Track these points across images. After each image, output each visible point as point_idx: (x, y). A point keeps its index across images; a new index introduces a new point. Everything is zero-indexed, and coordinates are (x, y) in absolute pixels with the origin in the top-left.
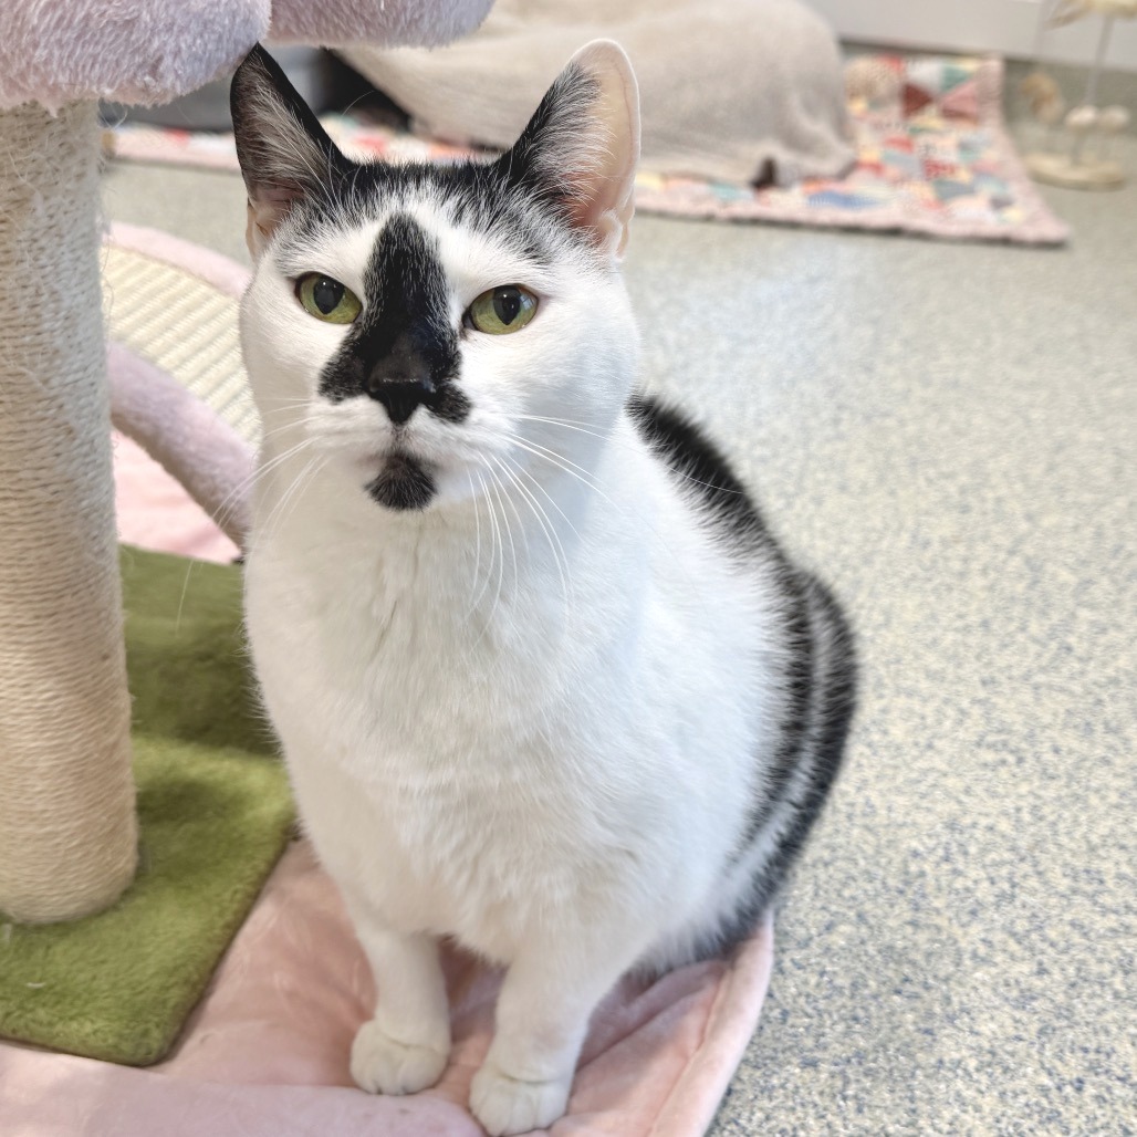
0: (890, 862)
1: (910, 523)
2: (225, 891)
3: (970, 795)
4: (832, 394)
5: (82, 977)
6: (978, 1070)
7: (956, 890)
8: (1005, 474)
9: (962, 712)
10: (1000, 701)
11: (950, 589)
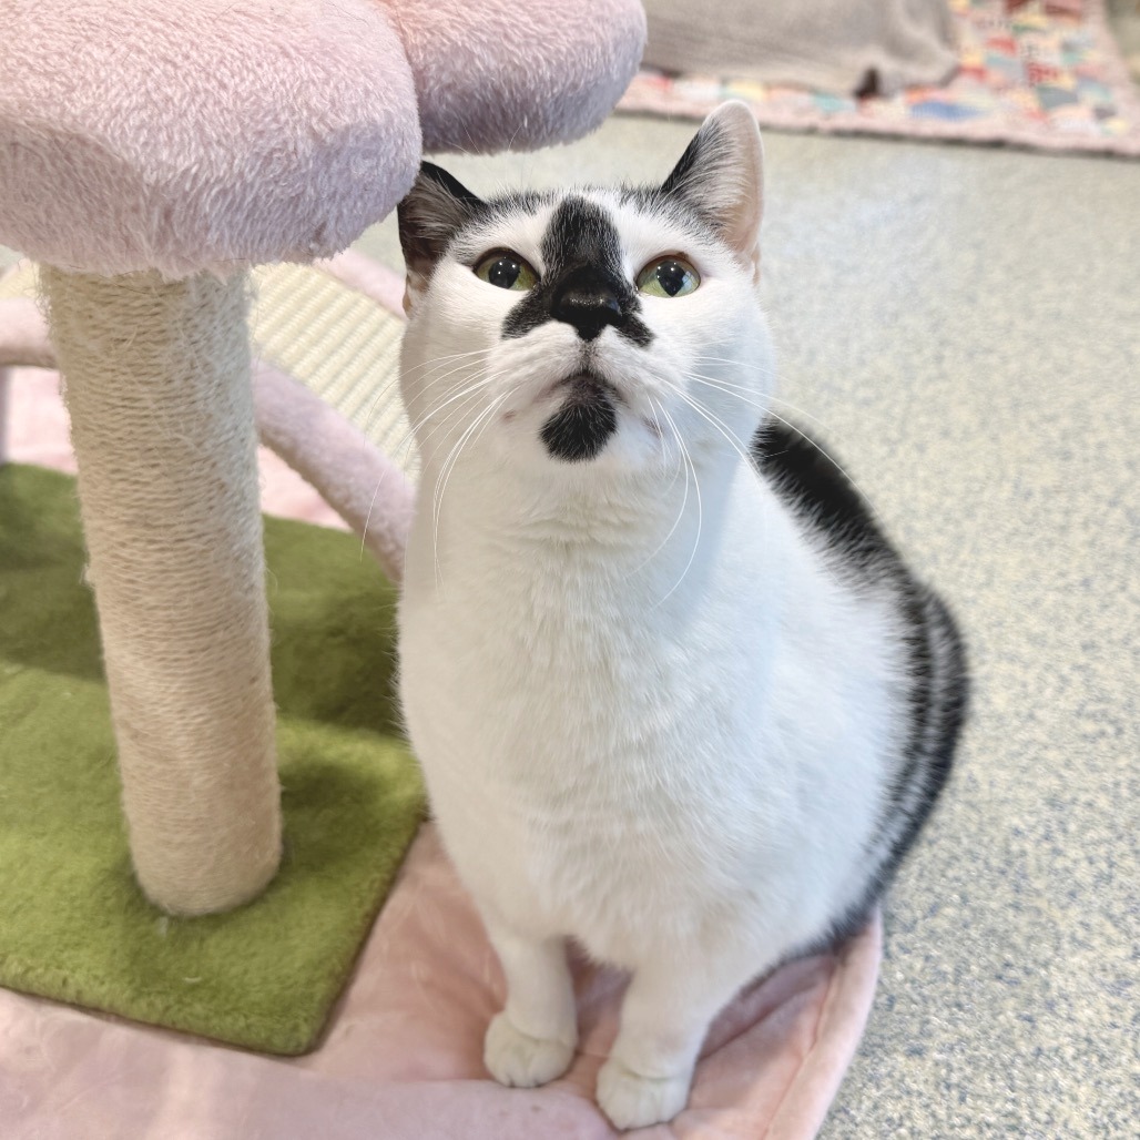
0: (992, 841)
1: (1012, 472)
2: (363, 880)
3: (1070, 769)
4: (935, 327)
5: (234, 971)
6: (1074, 1058)
7: (1056, 870)
8: (1107, 417)
9: (1064, 680)
10: (1100, 667)
11: (1051, 544)
